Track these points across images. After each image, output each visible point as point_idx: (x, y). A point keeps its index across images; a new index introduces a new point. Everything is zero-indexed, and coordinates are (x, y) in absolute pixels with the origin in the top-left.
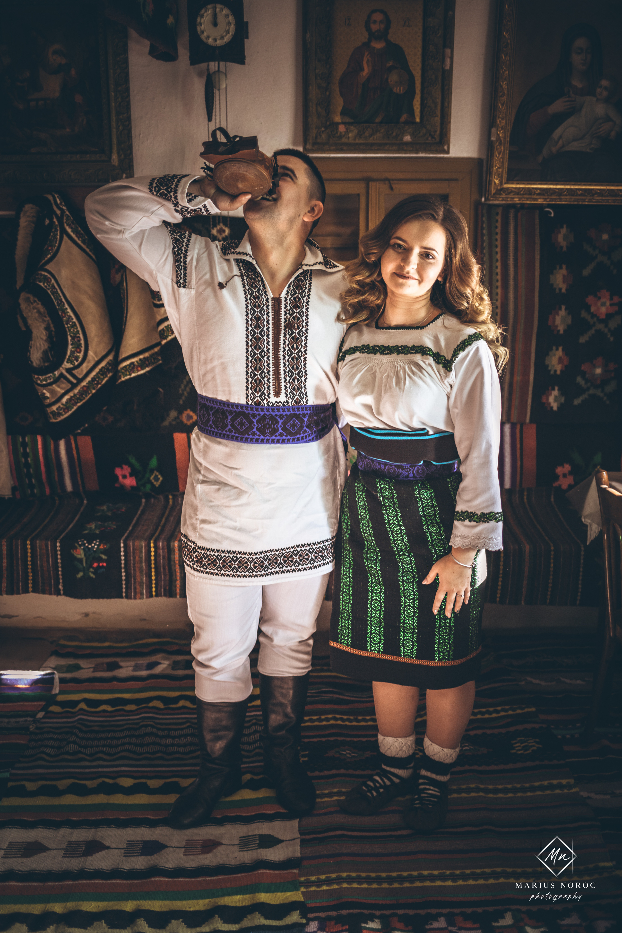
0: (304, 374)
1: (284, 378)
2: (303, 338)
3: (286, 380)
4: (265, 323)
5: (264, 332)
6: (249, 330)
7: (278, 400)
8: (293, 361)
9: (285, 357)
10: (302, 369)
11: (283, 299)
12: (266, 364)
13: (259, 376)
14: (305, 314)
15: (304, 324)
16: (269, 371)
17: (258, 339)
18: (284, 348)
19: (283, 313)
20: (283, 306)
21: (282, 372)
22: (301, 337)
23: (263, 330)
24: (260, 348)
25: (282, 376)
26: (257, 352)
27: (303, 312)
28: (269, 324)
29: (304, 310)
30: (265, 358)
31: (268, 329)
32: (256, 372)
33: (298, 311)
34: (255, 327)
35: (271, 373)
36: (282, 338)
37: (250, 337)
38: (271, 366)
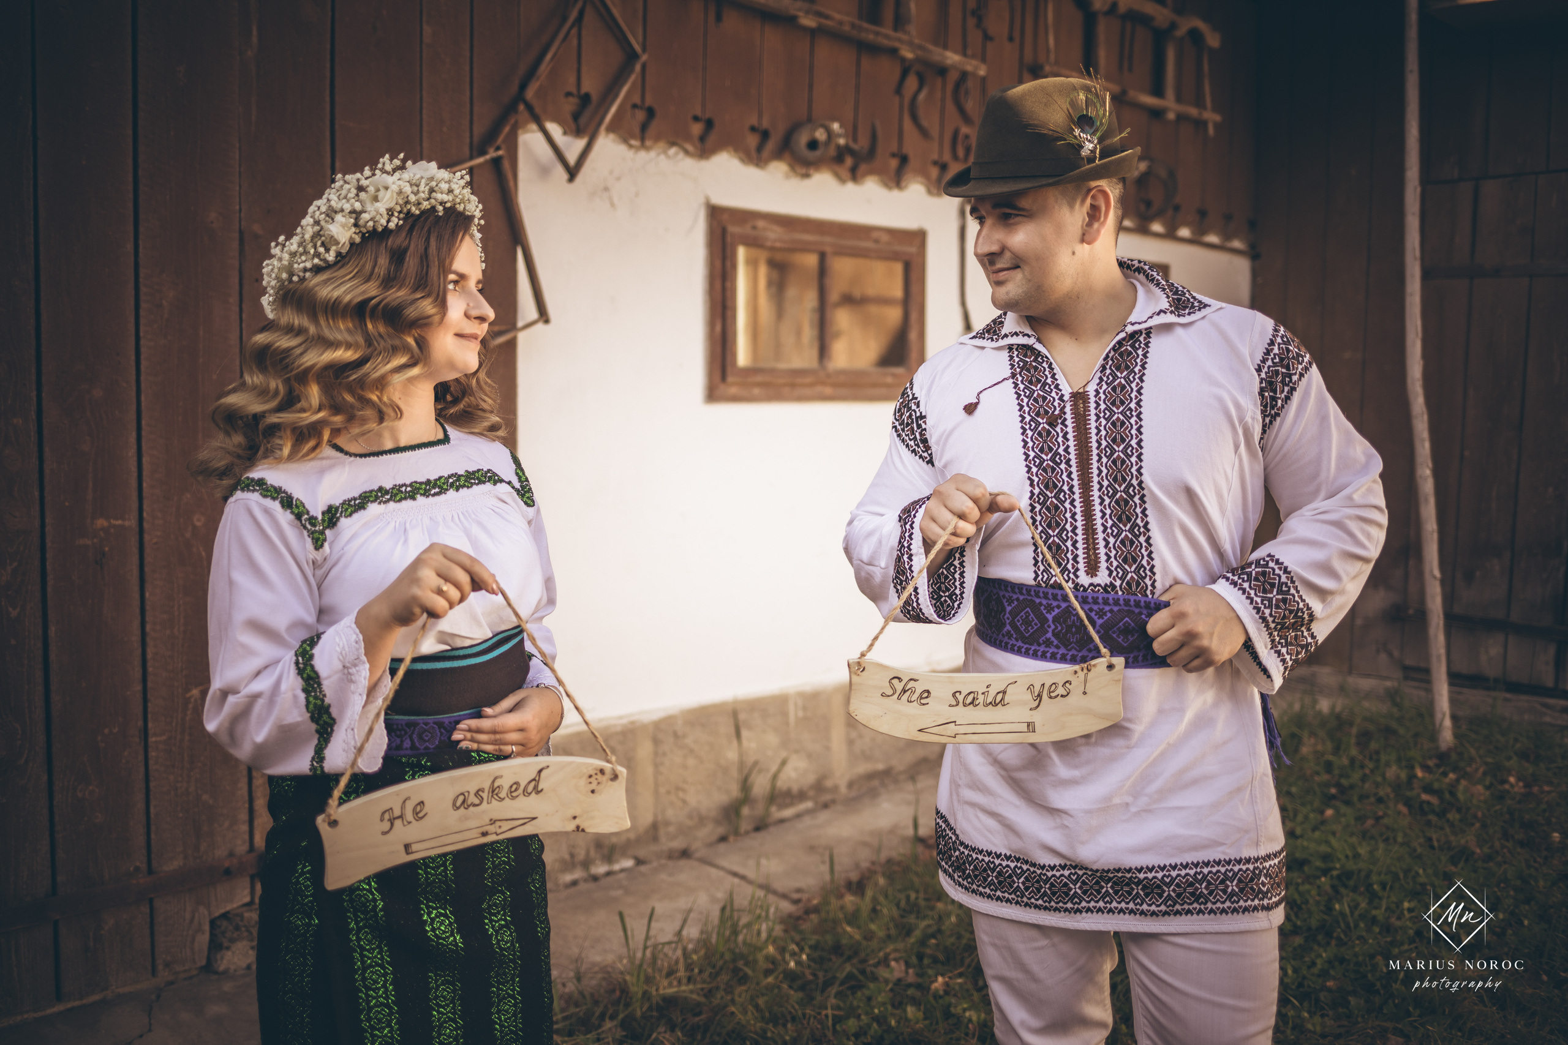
0: (1142, 530)
1: (1105, 539)
2: (1134, 459)
3: (1107, 543)
4: (1060, 440)
5: (1061, 456)
6: (1031, 458)
7: (1096, 580)
8: (1119, 506)
9: (1103, 501)
10: (1139, 521)
11: (1092, 394)
12: (1068, 515)
13: (1056, 539)
14: (1134, 414)
15: (1134, 432)
16: (1076, 528)
17: (1049, 470)
18: (1099, 483)
19: (1093, 418)
20: (1093, 405)
21: (1100, 529)
22: (1129, 456)
23: (1057, 453)
24: (1055, 486)
25: (1100, 536)
26: (1050, 495)
27: (1130, 409)
28: (1068, 440)
29: (1133, 405)
30: (1067, 505)
31: (1066, 450)
32: (1050, 532)
33: (1122, 408)
34: (1042, 450)
35: (1079, 531)
36: (1095, 465)
37: (1034, 470)
38: (1079, 517)
